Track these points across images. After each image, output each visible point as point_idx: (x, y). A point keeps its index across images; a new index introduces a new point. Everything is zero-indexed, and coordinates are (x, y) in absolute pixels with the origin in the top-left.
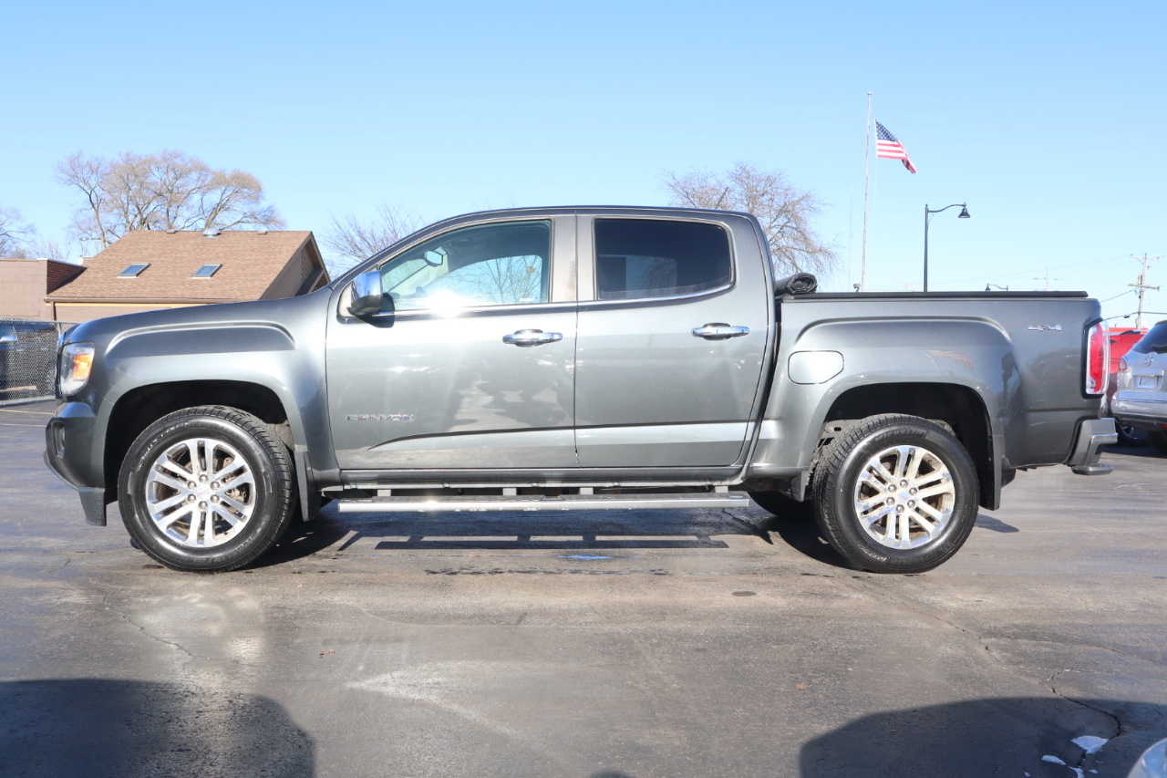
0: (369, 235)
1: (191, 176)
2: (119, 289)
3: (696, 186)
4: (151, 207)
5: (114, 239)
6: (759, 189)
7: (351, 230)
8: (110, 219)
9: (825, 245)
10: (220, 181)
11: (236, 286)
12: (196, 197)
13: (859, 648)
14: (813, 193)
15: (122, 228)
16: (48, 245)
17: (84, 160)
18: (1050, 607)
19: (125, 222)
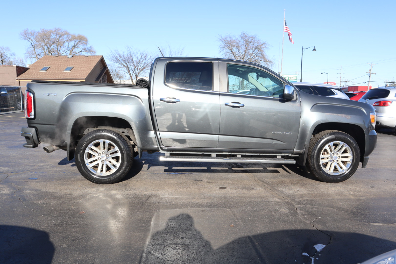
0: (122, 56)
1: (64, 36)
2: (40, 75)
3: (229, 40)
4: (52, 47)
5: (40, 57)
6: (249, 41)
7: (116, 54)
8: (39, 51)
9: (270, 59)
10: (74, 38)
11: (78, 74)
12: (66, 44)
13: (255, 210)
14: (266, 42)
15: (43, 53)
16: (19, 59)
17: (29, 31)
18: (320, 192)
19: (43, 52)
